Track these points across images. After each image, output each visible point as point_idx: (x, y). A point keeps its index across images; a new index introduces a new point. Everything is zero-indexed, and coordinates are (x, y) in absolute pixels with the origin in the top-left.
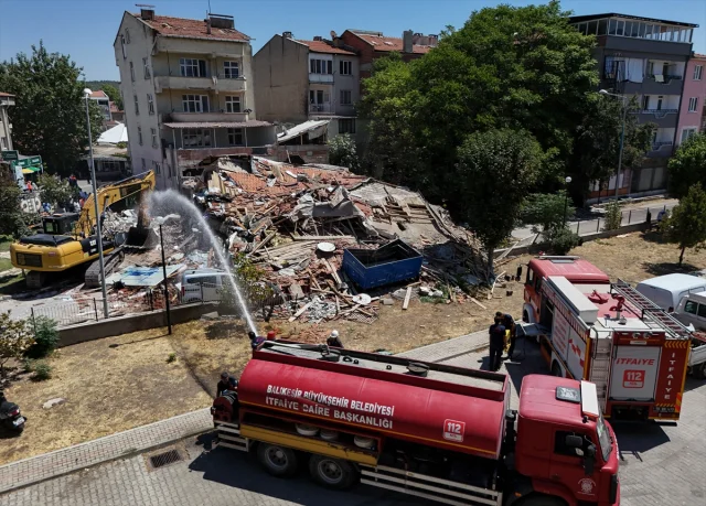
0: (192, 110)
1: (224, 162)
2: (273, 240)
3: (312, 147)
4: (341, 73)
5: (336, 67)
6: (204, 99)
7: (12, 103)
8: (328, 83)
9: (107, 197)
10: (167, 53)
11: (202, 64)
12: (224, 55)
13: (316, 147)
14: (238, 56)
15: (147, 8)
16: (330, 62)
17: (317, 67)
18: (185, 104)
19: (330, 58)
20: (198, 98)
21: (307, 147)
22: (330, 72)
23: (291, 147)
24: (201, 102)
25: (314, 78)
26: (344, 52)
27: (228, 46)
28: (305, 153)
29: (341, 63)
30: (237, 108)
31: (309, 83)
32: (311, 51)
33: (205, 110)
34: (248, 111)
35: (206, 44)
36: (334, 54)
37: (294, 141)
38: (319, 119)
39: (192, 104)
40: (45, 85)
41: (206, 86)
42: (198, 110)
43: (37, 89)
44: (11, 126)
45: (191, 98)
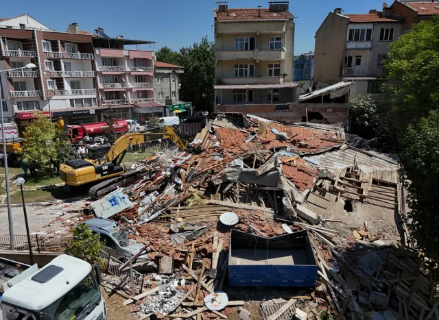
0: (241, 75)
1: (221, 119)
2: (189, 200)
3: (332, 105)
4: (381, 38)
5: (376, 34)
6: (251, 67)
7: (182, 72)
8: (366, 49)
9: (132, 139)
10: (222, 34)
11: (252, 40)
12: (268, 32)
13: (337, 105)
14: (279, 32)
15: (223, 4)
16: (369, 31)
17: (355, 36)
18: (236, 71)
19: (370, 26)
20: (246, 66)
21: (327, 105)
22: (368, 39)
23: (312, 105)
24: (248, 69)
25: (351, 45)
26: (389, 20)
27: (270, 24)
28: (325, 110)
29: (382, 30)
30: (277, 73)
31: (346, 50)
32: (351, 23)
33: (251, 75)
34: (285, 75)
35: (252, 25)
36: (374, 23)
37: (316, 100)
38: (348, 81)
39: (241, 71)
40: (200, 61)
41: (249, 57)
42: (246, 75)
43: (197, 63)
44: (180, 85)
45: (241, 66)
